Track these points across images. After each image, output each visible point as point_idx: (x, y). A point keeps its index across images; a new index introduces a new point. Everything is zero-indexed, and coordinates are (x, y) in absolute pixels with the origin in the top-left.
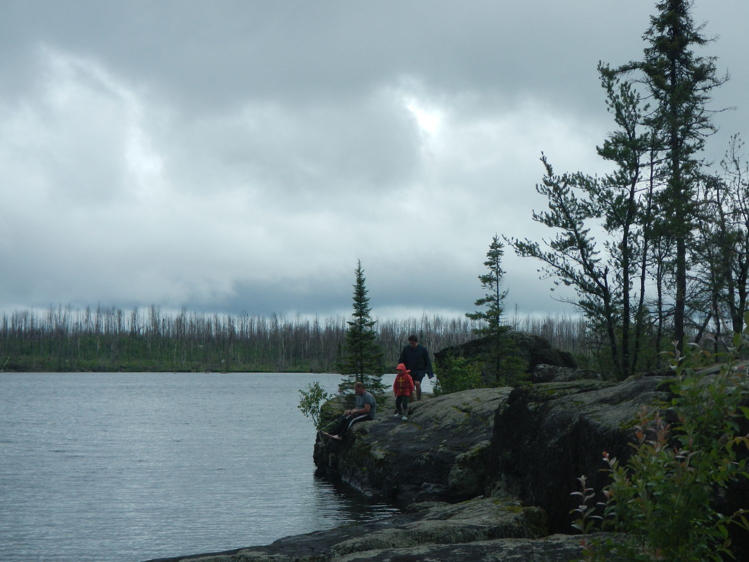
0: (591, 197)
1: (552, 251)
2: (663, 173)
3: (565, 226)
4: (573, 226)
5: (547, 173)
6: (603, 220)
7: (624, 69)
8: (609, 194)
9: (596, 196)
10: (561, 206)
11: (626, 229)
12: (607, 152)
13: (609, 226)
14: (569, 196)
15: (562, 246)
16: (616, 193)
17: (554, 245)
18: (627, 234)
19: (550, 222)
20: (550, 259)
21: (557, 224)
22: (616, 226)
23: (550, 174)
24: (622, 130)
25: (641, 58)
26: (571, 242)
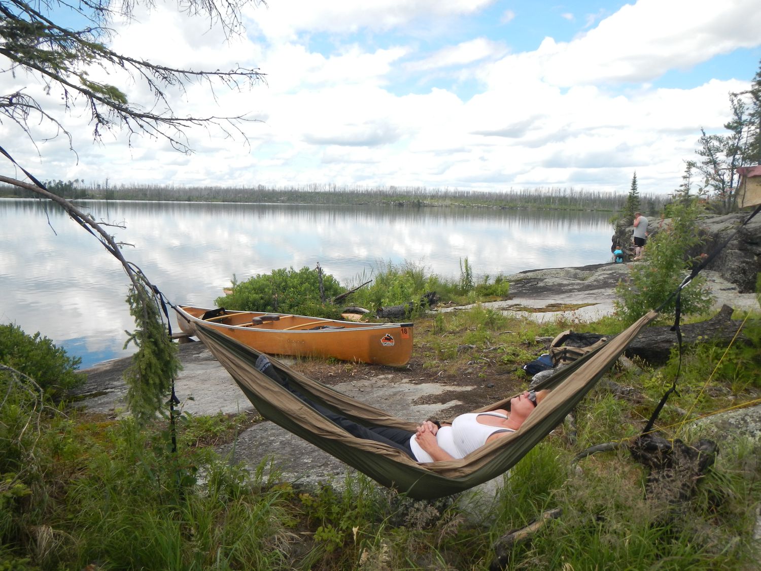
0: (720, 144)
1: (702, 165)
2: (753, 135)
3: (708, 155)
4: (712, 156)
5: (703, 135)
6: (725, 153)
7: (742, 93)
8: (728, 143)
9: (722, 144)
10: (708, 148)
11: (734, 157)
12: (728, 127)
13: (728, 155)
14: (711, 144)
15: (707, 163)
16: (731, 143)
17: (703, 163)
18: (734, 160)
19: (702, 154)
20: (700, 168)
21: (705, 154)
22: (730, 156)
23: (704, 135)
24: (736, 118)
25: (750, 89)
26: (710, 162)
